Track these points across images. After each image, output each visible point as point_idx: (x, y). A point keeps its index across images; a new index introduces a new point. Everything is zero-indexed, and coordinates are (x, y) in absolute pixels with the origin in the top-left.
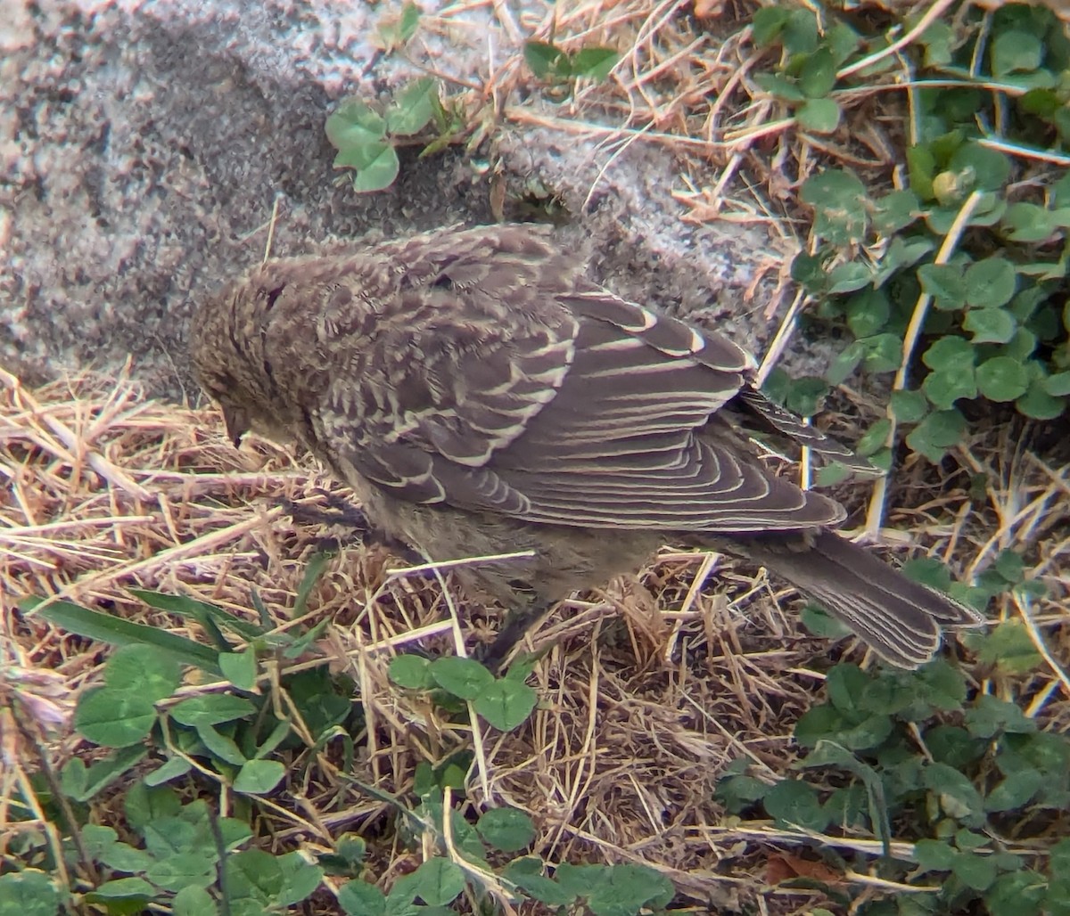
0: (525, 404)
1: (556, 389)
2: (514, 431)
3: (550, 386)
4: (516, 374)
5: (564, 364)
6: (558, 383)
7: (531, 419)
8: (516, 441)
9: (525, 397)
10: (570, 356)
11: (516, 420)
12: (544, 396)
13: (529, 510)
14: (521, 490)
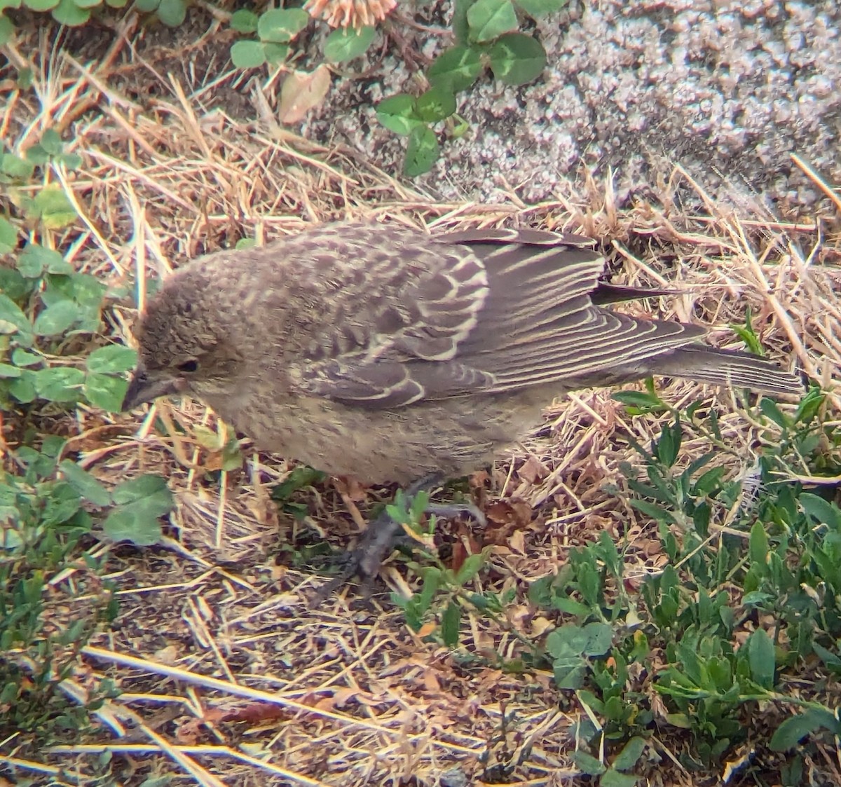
0: (470, 303)
1: (487, 286)
2: (469, 324)
3: (479, 286)
4: (455, 283)
5: (479, 271)
6: (485, 282)
7: (479, 312)
8: (472, 332)
9: (468, 297)
10: (480, 264)
11: (468, 316)
12: (481, 294)
13: (495, 382)
14: (483, 368)
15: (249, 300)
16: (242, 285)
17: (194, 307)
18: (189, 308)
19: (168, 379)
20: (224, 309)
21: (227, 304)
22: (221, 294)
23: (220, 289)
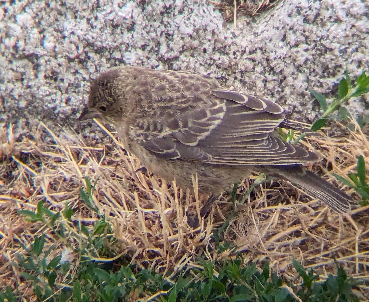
0: (211, 125)
1: (221, 119)
2: (206, 134)
4: (209, 115)
5: (223, 111)
6: (222, 117)
7: (213, 130)
8: (207, 137)
9: (210, 122)
10: (225, 108)
11: (208, 130)
12: (217, 122)
14: (208, 153)
15: (128, 88)
16: (128, 81)
17: (109, 85)
18: (107, 85)
20: (119, 89)
21: (120, 87)
22: (120, 83)
23: (120, 81)
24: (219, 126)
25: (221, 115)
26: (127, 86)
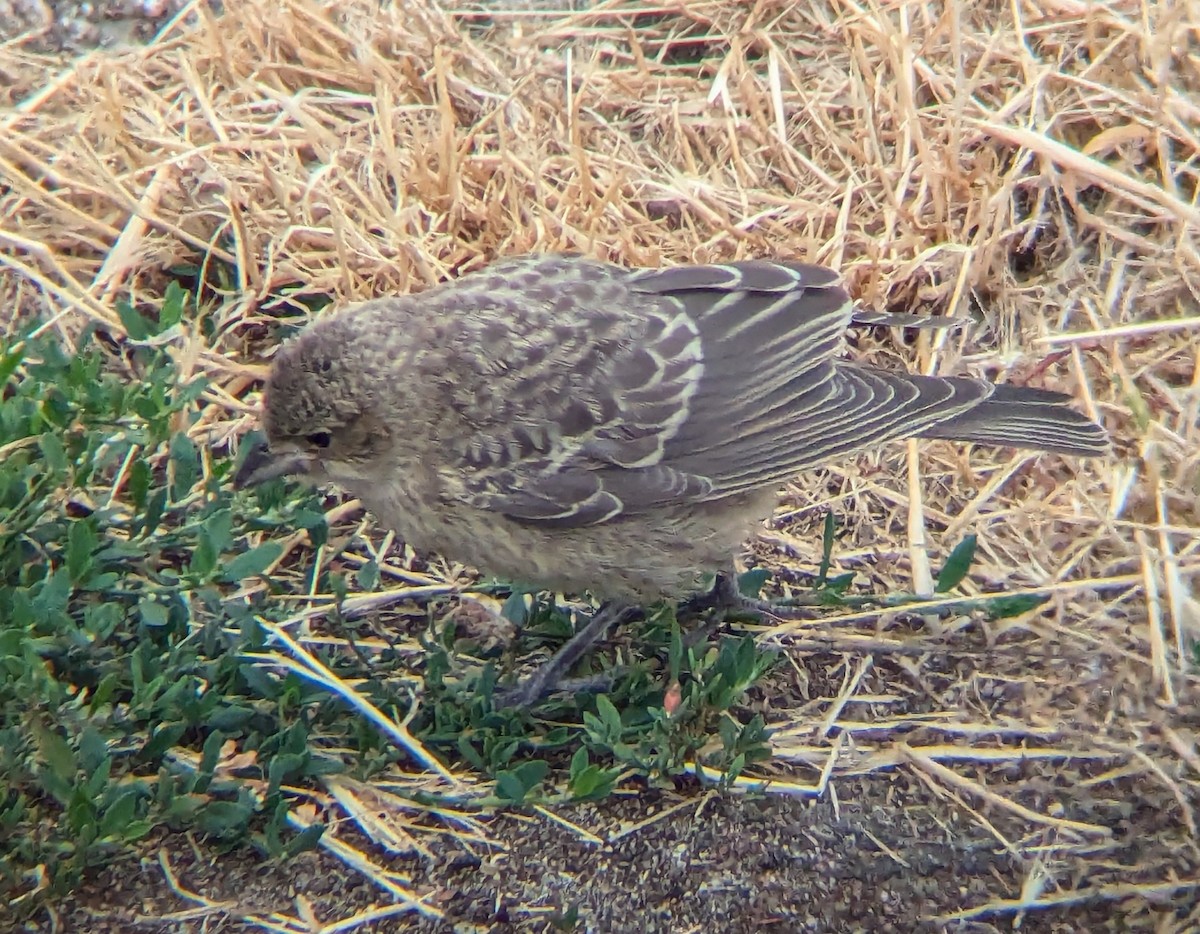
0: (681, 387)
1: (702, 362)
2: (679, 417)
3: (692, 362)
4: (660, 362)
5: (692, 337)
6: (699, 356)
7: (693, 399)
8: (683, 427)
9: (678, 380)
10: (693, 328)
11: (678, 406)
12: (694, 373)
13: (713, 488)
15: (398, 363)
16: (391, 343)
17: (335, 365)
18: (327, 366)
19: (294, 454)
20: (370, 372)
21: (373, 365)
22: (368, 353)
23: (367, 346)
24: (702, 381)
25: (694, 349)
26: (392, 356)
